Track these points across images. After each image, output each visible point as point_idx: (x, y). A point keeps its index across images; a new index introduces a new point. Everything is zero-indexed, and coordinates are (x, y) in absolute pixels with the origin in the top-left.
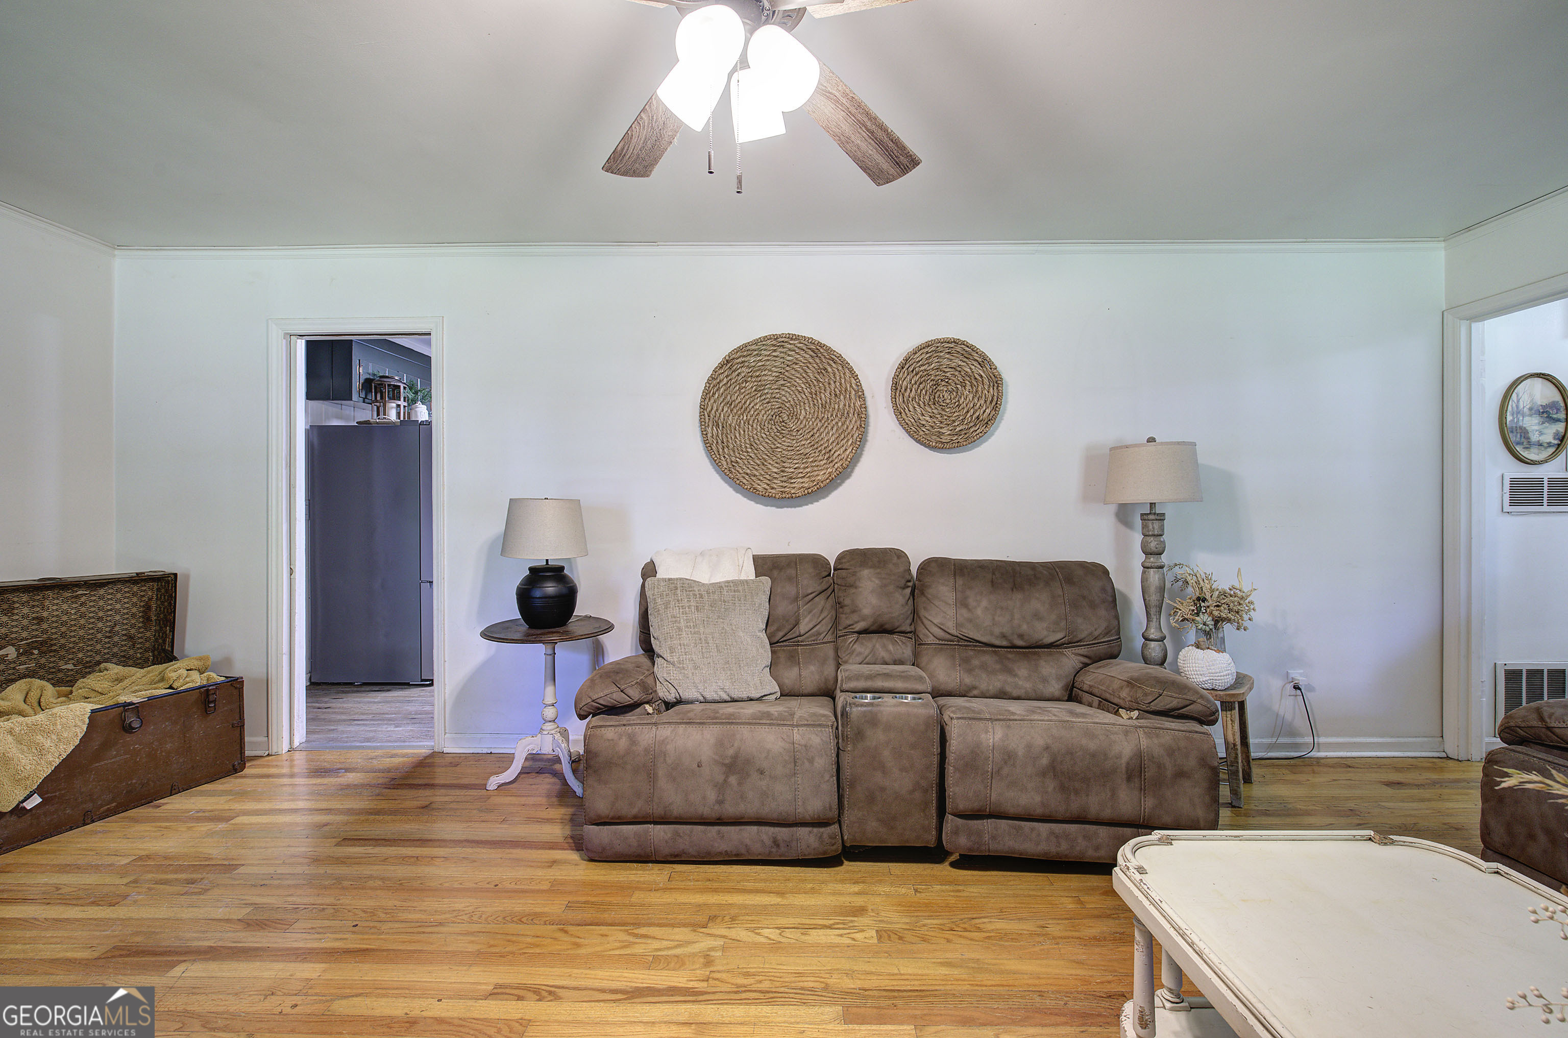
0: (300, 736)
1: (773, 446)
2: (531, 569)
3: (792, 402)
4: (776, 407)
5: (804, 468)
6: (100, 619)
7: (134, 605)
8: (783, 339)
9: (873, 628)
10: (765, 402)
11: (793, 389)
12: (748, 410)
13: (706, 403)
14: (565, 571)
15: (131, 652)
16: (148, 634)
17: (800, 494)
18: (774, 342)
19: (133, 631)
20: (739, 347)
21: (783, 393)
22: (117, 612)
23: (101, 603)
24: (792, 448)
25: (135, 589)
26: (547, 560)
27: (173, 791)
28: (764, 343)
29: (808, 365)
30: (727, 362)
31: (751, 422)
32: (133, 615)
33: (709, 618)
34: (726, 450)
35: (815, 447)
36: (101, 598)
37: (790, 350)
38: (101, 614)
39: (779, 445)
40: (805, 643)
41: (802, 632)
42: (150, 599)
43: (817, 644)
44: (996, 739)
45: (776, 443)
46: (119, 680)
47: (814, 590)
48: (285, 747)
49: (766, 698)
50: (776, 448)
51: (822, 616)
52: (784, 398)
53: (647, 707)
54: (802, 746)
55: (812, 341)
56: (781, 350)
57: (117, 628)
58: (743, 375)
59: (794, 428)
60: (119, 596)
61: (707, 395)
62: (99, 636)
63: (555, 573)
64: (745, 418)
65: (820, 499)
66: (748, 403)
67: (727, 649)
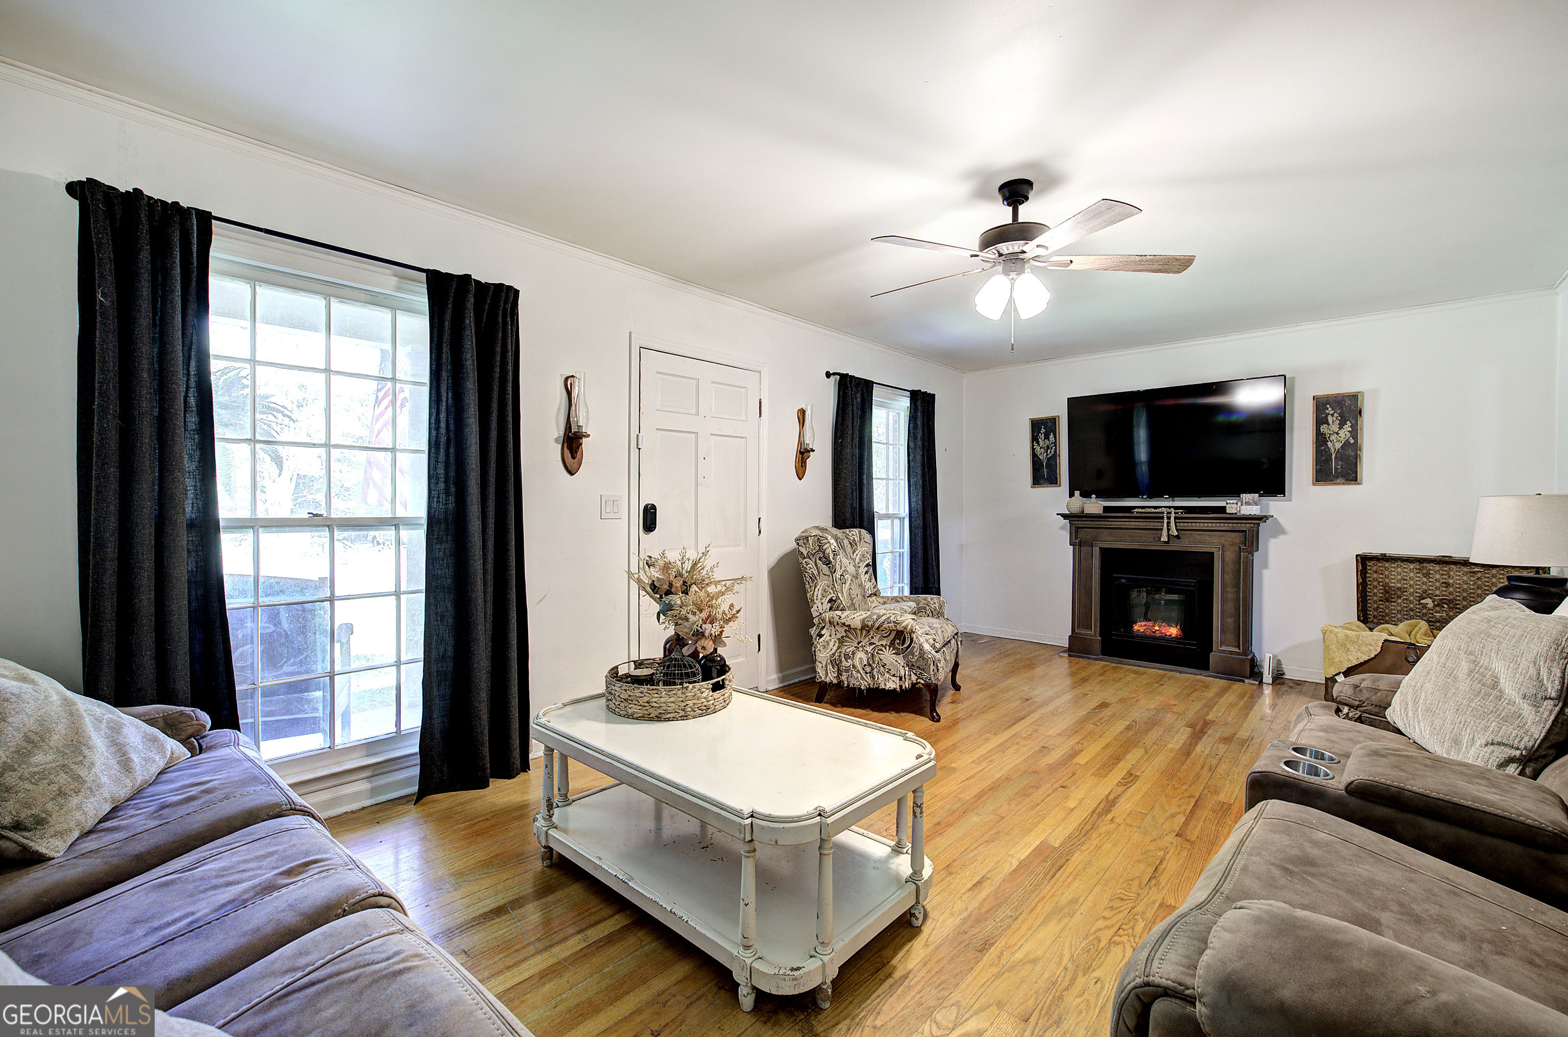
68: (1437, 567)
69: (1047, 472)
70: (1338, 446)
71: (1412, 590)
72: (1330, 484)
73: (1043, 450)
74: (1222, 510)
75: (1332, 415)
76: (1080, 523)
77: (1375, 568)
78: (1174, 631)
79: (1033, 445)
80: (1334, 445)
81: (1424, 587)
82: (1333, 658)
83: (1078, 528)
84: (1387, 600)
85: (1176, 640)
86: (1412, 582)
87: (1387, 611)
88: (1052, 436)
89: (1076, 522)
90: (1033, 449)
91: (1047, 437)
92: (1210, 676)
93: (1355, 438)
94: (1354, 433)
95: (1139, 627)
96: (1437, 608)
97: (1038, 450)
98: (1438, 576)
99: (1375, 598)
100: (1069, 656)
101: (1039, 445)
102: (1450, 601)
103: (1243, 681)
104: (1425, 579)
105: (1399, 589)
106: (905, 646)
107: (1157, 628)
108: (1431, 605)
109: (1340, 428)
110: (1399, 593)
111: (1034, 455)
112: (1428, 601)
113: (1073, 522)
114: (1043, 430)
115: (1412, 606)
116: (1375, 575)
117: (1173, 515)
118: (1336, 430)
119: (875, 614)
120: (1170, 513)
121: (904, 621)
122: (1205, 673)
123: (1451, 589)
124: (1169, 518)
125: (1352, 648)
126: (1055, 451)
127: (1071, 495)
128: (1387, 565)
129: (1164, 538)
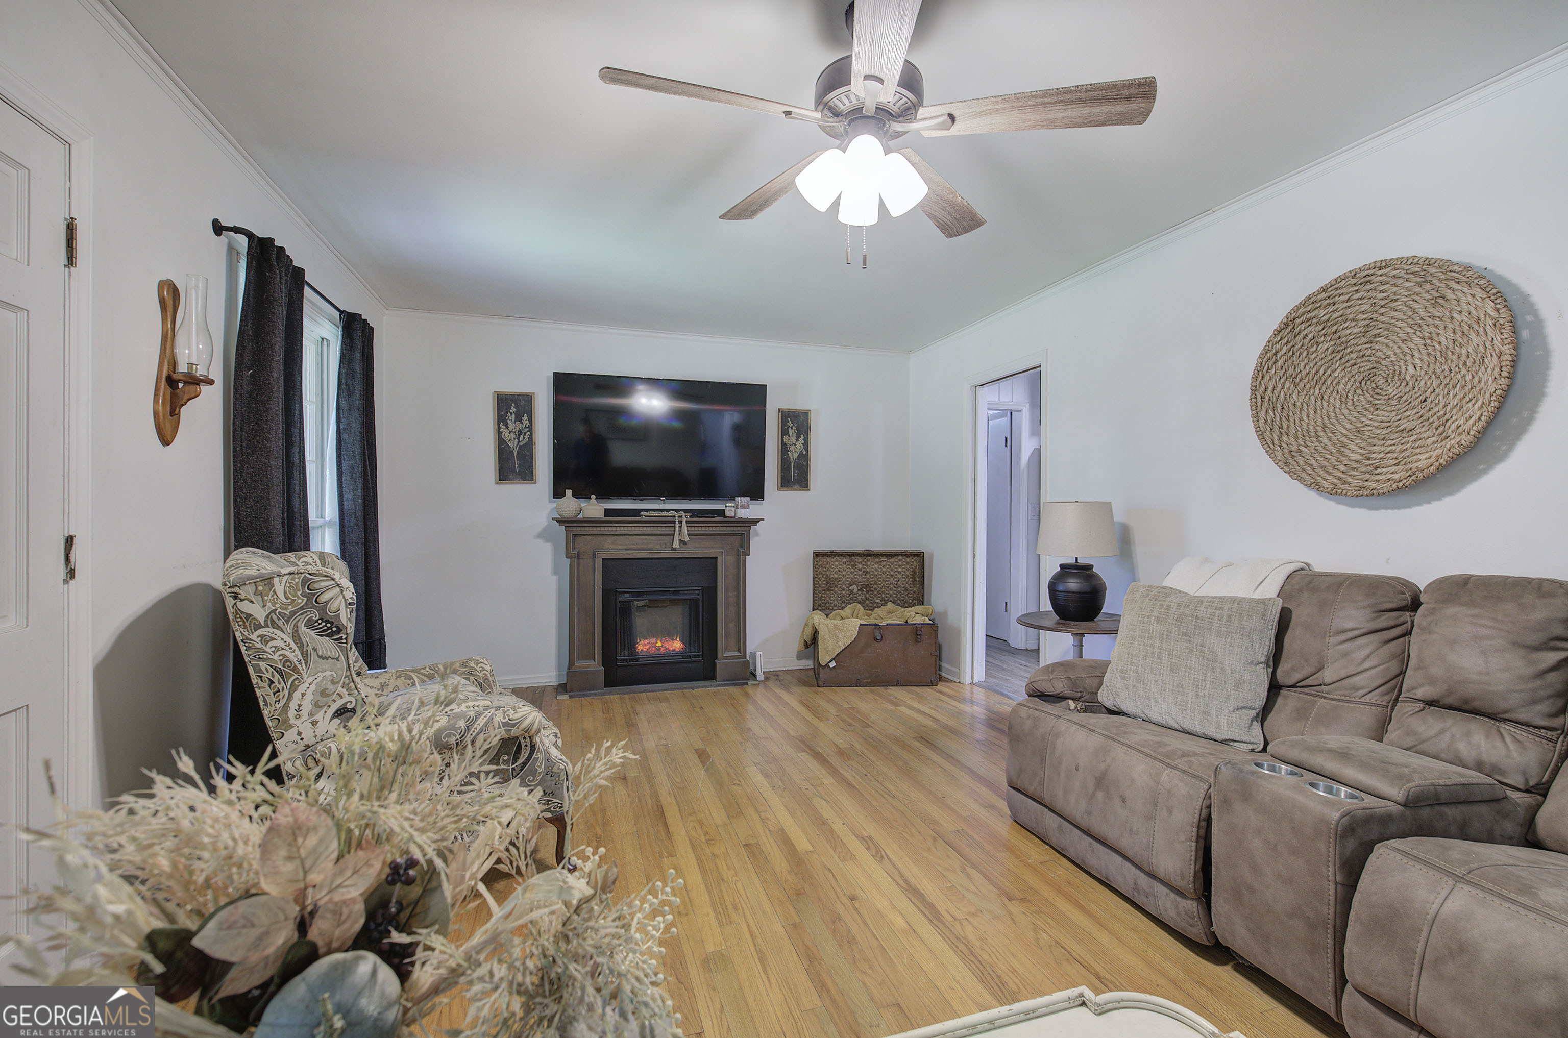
0: (980, 675)
1: (1359, 425)
2: (1061, 566)
3: (1393, 358)
4: (1367, 368)
5: (1402, 451)
6: (891, 576)
7: (908, 570)
8: (1365, 273)
9: (1449, 701)
10: (1348, 365)
11: (1394, 338)
12: (1323, 380)
13: (1258, 382)
14: (1094, 570)
15: (907, 598)
16: (915, 589)
17: (1385, 490)
18: (1353, 281)
19: (907, 586)
20: (1301, 303)
21: (1377, 347)
22: (900, 573)
23: (892, 567)
24: (1388, 424)
25: (908, 560)
26: (1077, 558)
27: (898, 684)
28: (1336, 286)
29: (1416, 297)
30: (1288, 326)
31: (1326, 397)
32: (907, 576)
33: (1171, 633)
34: (1285, 438)
35: (1424, 418)
36: (892, 564)
37: (1381, 283)
38: (892, 573)
39: (1368, 422)
40: (1331, 696)
41: (1328, 680)
42: (916, 567)
43: (1348, 701)
44: (1445, 909)
45: (1363, 419)
46: (890, 613)
47: (1357, 626)
48: (968, 680)
49: (1235, 744)
50: (1364, 427)
51: (1367, 664)
52: (1379, 354)
53: (1071, 702)
54: (1165, 789)
55: (1413, 261)
56: (1368, 287)
57: (899, 583)
58: (1310, 336)
59: (1393, 394)
60: (900, 563)
61: (1260, 372)
62: (891, 586)
63: (1082, 570)
64: (1317, 391)
65: (1444, 496)
66: (1322, 371)
67: (1185, 671)
68: (860, 559)
69: (519, 465)
70: (796, 455)
71: (844, 579)
72: (790, 490)
73: (513, 435)
74: (721, 513)
75: (792, 428)
76: (578, 531)
77: (820, 563)
78: (677, 645)
79: (499, 428)
80: (793, 455)
81: (852, 576)
82: (827, 647)
83: (575, 535)
84: (829, 590)
85: (682, 654)
86: (844, 573)
87: (828, 598)
88: (525, 418)
89: (575, 529)
90: (500, 433)
91: (519, 418)
92: (719, 685)
93: (807, 451)
94: (806, 445)
95: (643, 646)
96: (860, 592)
97: (506, 434)
98: (860, 567)
99: (820, 589)
100: (571, 697)
101: (507, 428)
102: (867, 586)
103: (747, 684)
104: (852, 570)
105: (836, 579)
106: (520, 761)
107: (659, 644)
108: (856, 590)
109: (797, 440)
110: (836, 583)
111: (501, 441)
112: (854, 587)
113: (571, 529)
114: (513, 410)
115: (844, 592)
116: (820, 569)
117: (684, 519)
118: (794, 442)
119: (459, 716)
120: (681, 517)
121: (524, 718)
122: (713, 682)
123: (868, 576)
124: (680, 522)
125: (840, 636)
126: (531, 437)
127: (558, 493)
128: (829, 559)
129: (676, 544)
